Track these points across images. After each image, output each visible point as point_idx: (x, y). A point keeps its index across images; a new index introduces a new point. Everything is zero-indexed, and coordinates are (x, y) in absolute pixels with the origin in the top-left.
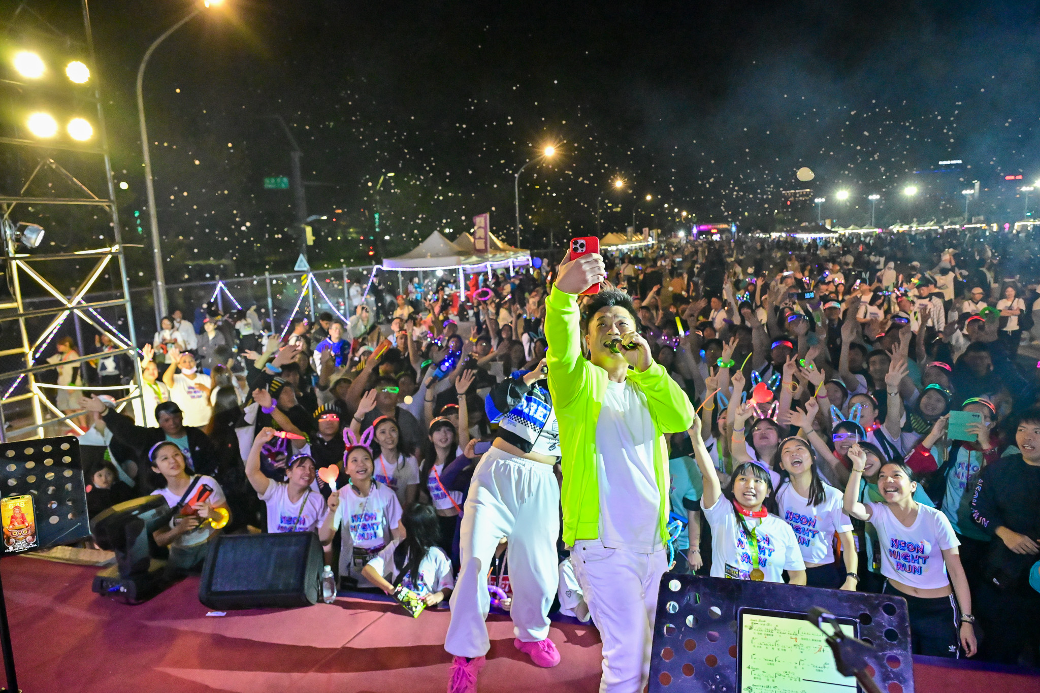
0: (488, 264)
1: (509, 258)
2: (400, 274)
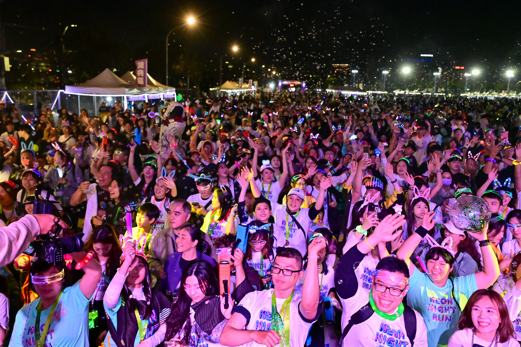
0: (146, 95)
1: (161, 92)
2: (79, 97)
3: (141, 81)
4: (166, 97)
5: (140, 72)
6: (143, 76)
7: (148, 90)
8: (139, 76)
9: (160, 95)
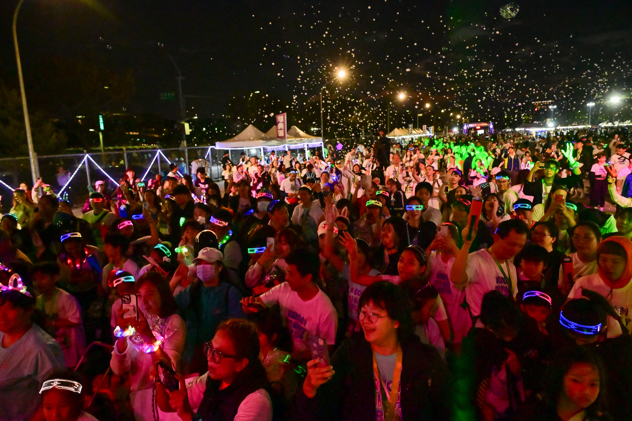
0: (287, 145)
2: (230, 152)
3: (281, 134)
4: (310, 146)
5: (281, 126)
6: (283, 128)
7: (288, 140)
8: (279, 129)
9: (304, 145)
